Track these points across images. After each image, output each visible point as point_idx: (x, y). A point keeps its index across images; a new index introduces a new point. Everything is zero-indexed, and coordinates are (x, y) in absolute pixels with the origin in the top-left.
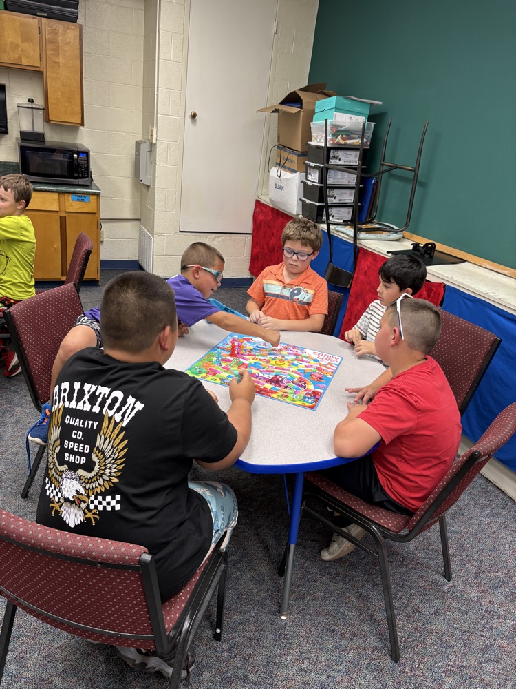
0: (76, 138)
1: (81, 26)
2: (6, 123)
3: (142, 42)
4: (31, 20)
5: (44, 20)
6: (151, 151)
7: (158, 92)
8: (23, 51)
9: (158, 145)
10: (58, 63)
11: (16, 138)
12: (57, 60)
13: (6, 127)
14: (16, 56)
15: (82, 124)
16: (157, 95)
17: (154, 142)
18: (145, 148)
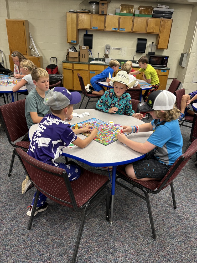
0: (162, 53)
1: (173, 19)
2: (145, 50)
3: (189, 22)
4: (159, 19)
5: (162, 19)
6: (187, 56)
7: (194, 37)
8: (155, 29)
9: (191, 54)
10: (164, 31)
11: (146, 54)
12: (164, 30)
13: (145, 51)
14: (153, 30)
15: (167, 49)
16: (194, 38)
17: (190, 53)
18: (185, 55)
